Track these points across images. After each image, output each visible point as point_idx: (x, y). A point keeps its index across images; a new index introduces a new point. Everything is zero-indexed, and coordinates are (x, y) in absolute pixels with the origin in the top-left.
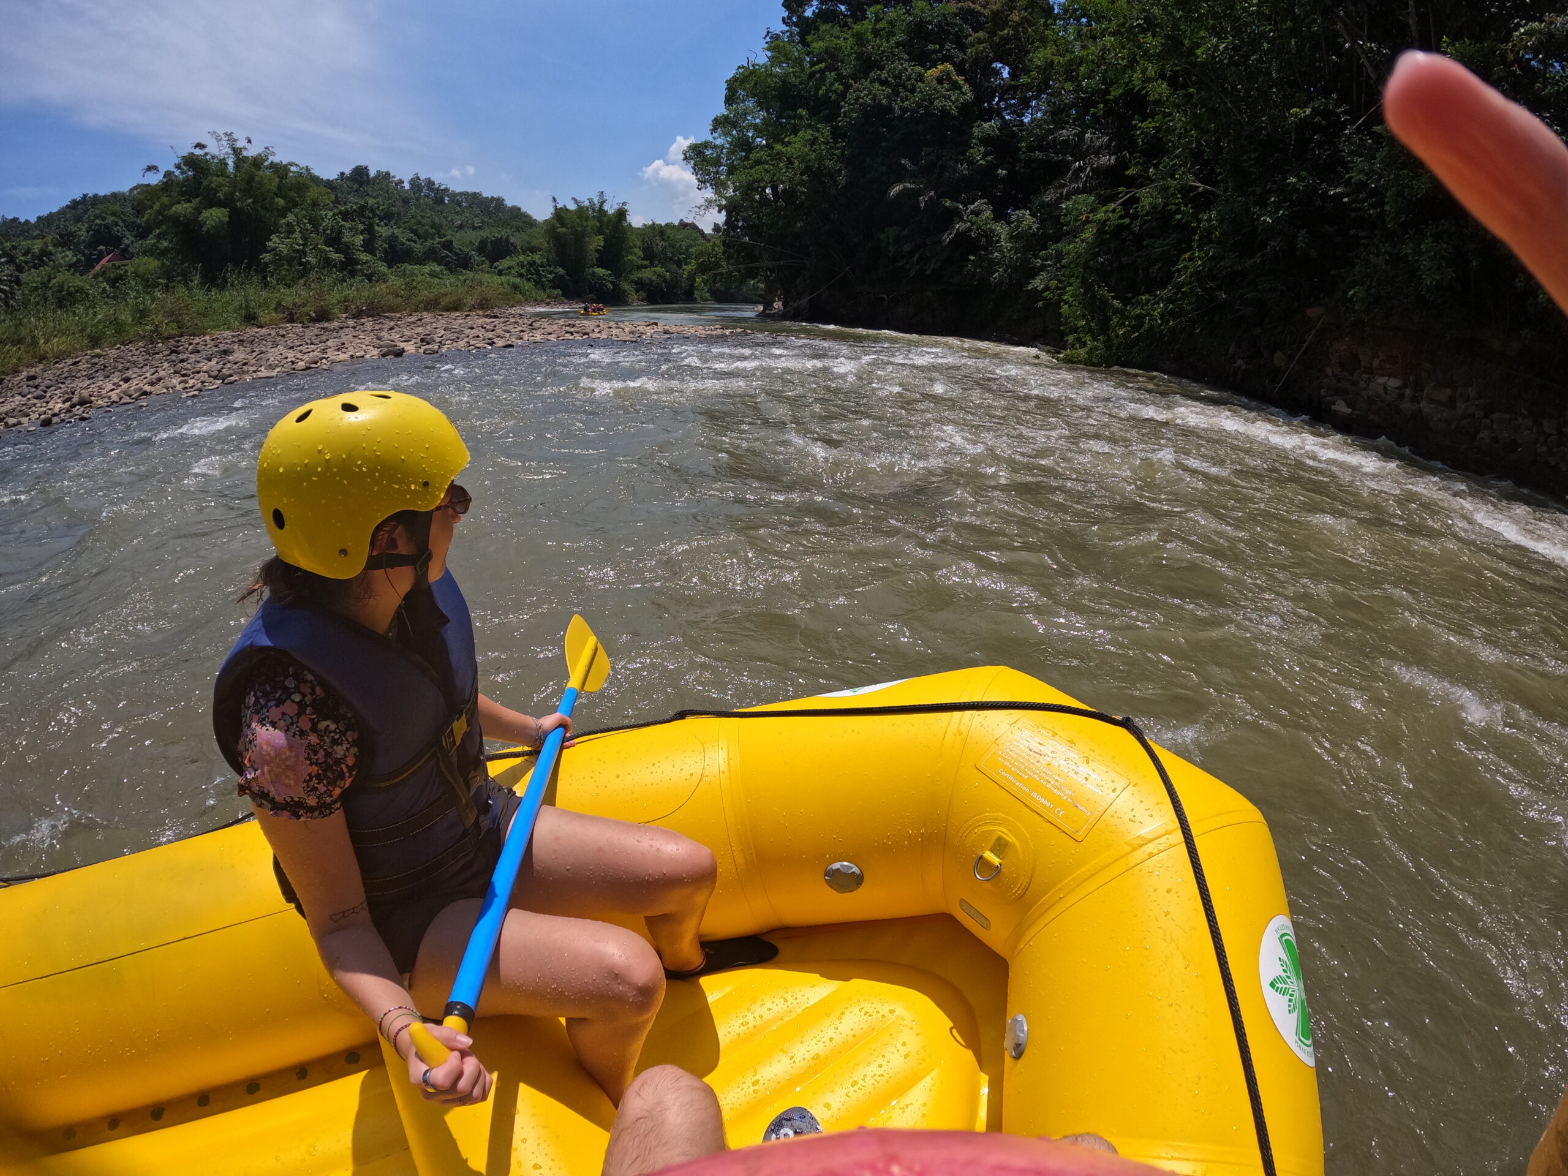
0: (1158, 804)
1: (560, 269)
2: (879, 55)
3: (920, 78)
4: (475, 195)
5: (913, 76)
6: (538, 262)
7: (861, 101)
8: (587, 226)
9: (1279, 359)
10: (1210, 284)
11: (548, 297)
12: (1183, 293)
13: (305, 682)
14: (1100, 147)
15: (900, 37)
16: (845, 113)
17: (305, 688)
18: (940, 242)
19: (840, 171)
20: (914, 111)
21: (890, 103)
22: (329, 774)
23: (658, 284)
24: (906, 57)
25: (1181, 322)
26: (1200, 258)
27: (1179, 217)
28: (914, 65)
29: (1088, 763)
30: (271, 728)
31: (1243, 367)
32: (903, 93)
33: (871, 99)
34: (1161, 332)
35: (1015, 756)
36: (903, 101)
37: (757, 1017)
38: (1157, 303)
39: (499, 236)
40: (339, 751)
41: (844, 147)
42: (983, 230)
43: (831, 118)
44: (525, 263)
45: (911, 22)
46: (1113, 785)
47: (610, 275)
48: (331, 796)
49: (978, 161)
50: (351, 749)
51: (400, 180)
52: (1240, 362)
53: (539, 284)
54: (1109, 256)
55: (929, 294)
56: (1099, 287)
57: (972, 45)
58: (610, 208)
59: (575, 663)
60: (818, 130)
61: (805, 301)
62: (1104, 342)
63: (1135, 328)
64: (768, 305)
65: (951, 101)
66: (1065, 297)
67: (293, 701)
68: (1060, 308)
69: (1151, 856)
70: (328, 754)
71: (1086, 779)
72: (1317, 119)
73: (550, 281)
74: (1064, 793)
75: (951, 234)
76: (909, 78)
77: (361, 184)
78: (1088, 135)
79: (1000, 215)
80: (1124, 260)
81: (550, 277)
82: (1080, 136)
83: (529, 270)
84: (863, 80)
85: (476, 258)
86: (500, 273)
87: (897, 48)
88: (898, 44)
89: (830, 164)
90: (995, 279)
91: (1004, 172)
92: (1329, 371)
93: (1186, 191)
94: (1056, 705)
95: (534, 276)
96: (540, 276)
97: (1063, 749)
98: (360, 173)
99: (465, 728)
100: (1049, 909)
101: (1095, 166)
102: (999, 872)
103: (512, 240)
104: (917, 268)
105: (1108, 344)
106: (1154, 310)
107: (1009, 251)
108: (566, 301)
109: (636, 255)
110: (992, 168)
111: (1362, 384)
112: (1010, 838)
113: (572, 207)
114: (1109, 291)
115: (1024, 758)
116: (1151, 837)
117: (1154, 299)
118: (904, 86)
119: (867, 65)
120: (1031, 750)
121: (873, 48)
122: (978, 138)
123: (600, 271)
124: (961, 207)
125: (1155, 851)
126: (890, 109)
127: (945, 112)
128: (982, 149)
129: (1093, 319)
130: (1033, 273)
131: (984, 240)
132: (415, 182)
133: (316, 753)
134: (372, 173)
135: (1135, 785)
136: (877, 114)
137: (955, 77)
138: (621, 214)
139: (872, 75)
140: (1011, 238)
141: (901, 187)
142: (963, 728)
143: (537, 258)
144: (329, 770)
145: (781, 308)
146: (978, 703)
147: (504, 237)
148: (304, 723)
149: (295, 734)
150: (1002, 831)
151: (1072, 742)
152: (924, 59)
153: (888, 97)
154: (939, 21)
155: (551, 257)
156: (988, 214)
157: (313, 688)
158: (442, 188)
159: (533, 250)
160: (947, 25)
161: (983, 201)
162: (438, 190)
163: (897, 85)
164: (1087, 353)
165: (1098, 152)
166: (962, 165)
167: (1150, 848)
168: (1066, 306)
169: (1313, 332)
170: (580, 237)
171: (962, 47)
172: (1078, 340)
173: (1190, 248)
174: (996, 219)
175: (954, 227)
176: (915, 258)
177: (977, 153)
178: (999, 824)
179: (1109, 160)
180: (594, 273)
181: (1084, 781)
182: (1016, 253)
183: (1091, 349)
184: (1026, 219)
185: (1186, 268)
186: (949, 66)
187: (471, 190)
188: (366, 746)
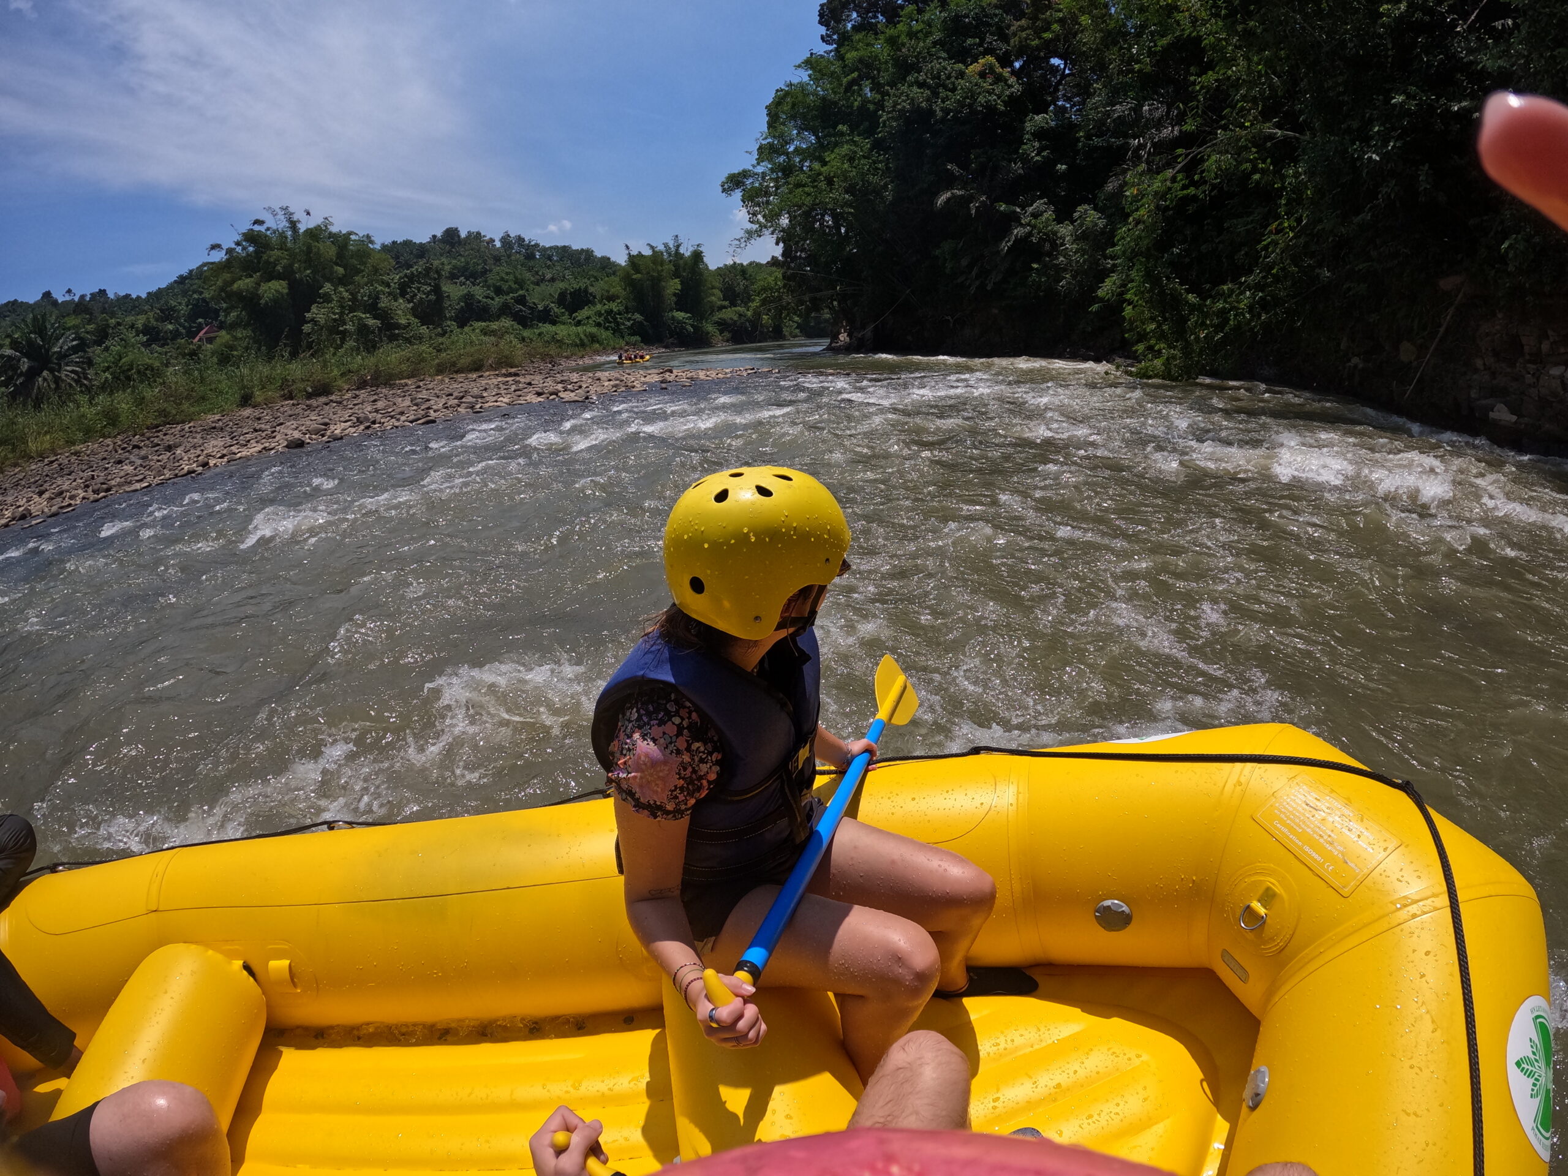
0: (1428, 866)
1: (638, 316)
2: (915, 57)
3: (961, 75)
4: (565, 249)
5: (954, 74)
6: (615, 310)
7: (899, 107)
8: (662, 270)
9: (1407, 352)
10: (1308, 262)
11: (627, 344)
12: (1273, 275)
13: (685, 707)
14: (1160, 119)
15: (937, 36)
16: (884, 122)
17: (683, 712)
18: (998, 252)
19: (885, 186)
20: (956, 112)
21: (931, 106)
22: (690, 787)
23: (742, 323)
24: (944, 55)
25: (1276, 314)
26: (1291, 229)
27: (1257, 177)
28: (954, 63)
29: (1362, 820)
30: (651, 743)
31: (1361, 366)
32: (943, 93)
33: (909, 104)
34: (1252, 329)
35: (1291, 809)
36: (943, 102)
37: (1009, 1041)
38: (1243, 293)
39: (578, 287)
40: (704, 768)
41: (888, 159)
42: (1045, 234)
43: (870, 132)
44: (603, 312)
45: (946, 18)
46: (1385, 845)
47: (690, 318)
48: (686, 804)
49: (1033, 158)
50: (713, 768)
51: (491, 239)
52: (1355, 360)
53: (617, 331)
54: (1186, 246)
55: (995, 311)
56: (1168, 278)
57: (1015, 34)
58: (686, 251)
59: (883, 701)
60: (855, 143)
61: (868, 332)
62: (1182, 349)
63: (1219, 328)
64: (835, 337)
65: (996, 95)
66: (1128, 296)
67: (673, 723)
68: (1123, 310)
69: (1414, 916)
70: (694, 771)
71: (1359, 836)
72: (1418, 15)
73: (628, 328)
74: (1335, 848)
75: (1009, 241)
76: (949, 77)
77: (452, 245)
78: (1146, 108)
79: (1064, 214)
80: (1204, 248)
81: (629, 324)
82: (1137, 109)
83: (606, 319)
84: (900, 85)
85: (556, 310)
86: (578, 323)
87: (935, 47)
88: (935, 43)
89: (874, 179)
90: (1062, 287)
91: (1064, 167)
92: (1479, 363)
93: (1260, 142)
94: (1336, 763)
95: (612, 325)
96: (618, 324)
97: (1339, 806)
98: (451, 234)
99: (807, 754)
100: (1308, 962)
101: (1156, 140)
102: (1264, 923)
103: (591, 290)
104: (978, 283)
105: (1187, 351)
106: (1238, 302)
107: (1075, 253)
108: (645, 347)
109: (716, 297)
110: (1049, 164)
111: (1529, 379)
112: (1279, 889)
113: (647, 252)
114: (1181, 284)
115: (1299, 812)
116: (1417, 898)
117: (1239, 288)
118: (945, 87)
119: (905, 68)
120: (1307, 805)
121: (909, 50)
122: (1031, 133)
123: (680, 315)
124: (1018, 210)
125: (1418, 913)
126: (931, 113)
127: (990, 108)
128: (1037, 144)
129: (1165, 319)
130: (1102, 275)
131: (1047, 246)
132: (505, 239)
133: (685, 769)
134: (463, 234)
135: (1407, 846)
136: (918, 118)
137: (999, 70)
138: (697, 256)
139: (910, 78)
140: (1077, 239)
141: (949, 194)
142: (1243, 780)
143: (614, 306)
144: (692, 783)
145: (848, 339)
146: (1260, 756)
147: (582, 288)
148: (681, 743)
149: (672, 752)
150: (1271, 882)
151: (1348, 799)
152: (964, 56)
153: (928, 100)
154: (977, 14)
155: (629, 304)
156: (1049, 214)
157: (690, 713)
158: (533, 243)
159: (611, 298)
160: (986, 16)
161: (1042, 201)
162: (528, 245)
163: (938, 86)
164: (1163, 364)
165: (1159, 124)
166: (1015, 163)
167: (1413, 909)
168: (1130, 307)
169: (1451, 311)
170: (656, 283)
171: (1004, 38)
172: (1150, 348)
173: (1277, 217)
174: (1059, 220)
175: (1012, 233)
176: (974, 273)
177: (1032, 150)
178: (1270, 875)
179: (1172, 131)
180: (673, 317)
181: (1356, 839)
182: (1082, 255)
183: (1168, 359)
184: (1090, 216)
185: (1275, 243)
186: (991, 59)
187: (560, 244)
188: (728, 766)
